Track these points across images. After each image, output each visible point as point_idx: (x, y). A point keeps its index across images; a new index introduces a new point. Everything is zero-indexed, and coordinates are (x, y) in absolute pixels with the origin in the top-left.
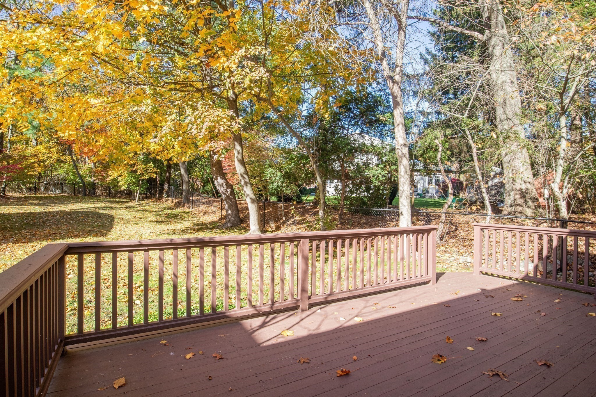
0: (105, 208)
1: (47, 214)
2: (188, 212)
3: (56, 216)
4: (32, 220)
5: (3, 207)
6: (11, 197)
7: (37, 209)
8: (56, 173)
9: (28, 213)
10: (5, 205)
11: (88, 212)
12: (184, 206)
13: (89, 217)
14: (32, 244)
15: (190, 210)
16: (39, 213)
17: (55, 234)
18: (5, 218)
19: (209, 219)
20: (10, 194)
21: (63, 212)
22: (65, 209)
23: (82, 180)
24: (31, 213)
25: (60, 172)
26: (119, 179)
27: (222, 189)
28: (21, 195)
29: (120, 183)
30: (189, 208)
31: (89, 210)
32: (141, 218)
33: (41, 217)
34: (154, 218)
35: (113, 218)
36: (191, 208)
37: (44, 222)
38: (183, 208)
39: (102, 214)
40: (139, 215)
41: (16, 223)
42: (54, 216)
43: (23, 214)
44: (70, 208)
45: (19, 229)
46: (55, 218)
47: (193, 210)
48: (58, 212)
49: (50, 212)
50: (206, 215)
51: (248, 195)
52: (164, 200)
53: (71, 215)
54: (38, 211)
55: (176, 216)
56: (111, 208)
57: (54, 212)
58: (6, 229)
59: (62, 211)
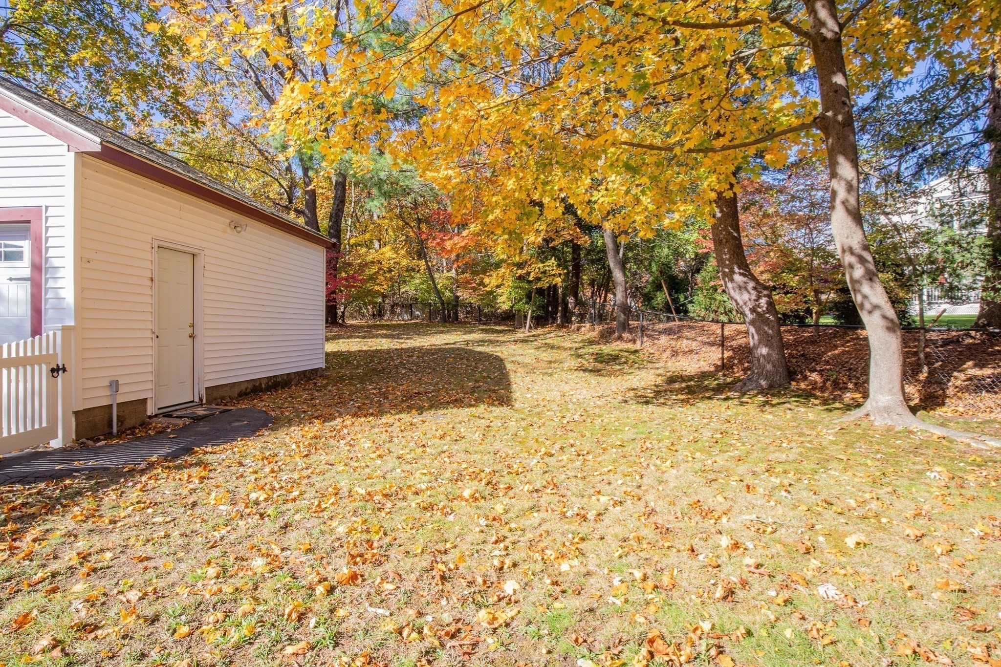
0: (482, 342)
1: (400, 352)
2: (636, 351)
3: (411, 356)
4: (379, 363)
5: (341, 341)
6: (351, 326)
7: (384, 344)
8: (406, 289)
9: (373, 351)
10: (344, 338)
11: (458, 349)
12: (620, 338)
13: (462, 359)
14: (385, 419)
15: (638, 346)
16: (388, 352)
17: (419, 393)
18: (343, 359)
19: (690, 366)
20: (350, 322)
21: (420, 349)
22: (422, 344)
23: (440, 298)
24: (377, 351)
25: (411, 289)
26: (499, 291)
27: (746, 296)
28: (363, 323)
29: (500, 300)
30: (634, 341)
31: (458, 346)
32: (550, 362)
33: (391, 357)
34: (574, 363)
35: (502, 360)
36: (638, 342)
37: (396, 367)
38: (618, 343)
39: (480, 353)
40: (546, 355)
41: (357, 368)
42: (409, 357)
43: (366, 352)
44: (429, 343)
45: (362, 381)
46: (411, 360)
47: (645, 345)
48: (413, 349)
49: (402, 349)
50: (679, 358)
51: (876, 307)
52: (574, 326)
53: (433, 354)
54: (385, 347)
55: (614, 358)
56: (491, 342)
57: (408, 349)
58: (345, 380)
59: (419, 347)
